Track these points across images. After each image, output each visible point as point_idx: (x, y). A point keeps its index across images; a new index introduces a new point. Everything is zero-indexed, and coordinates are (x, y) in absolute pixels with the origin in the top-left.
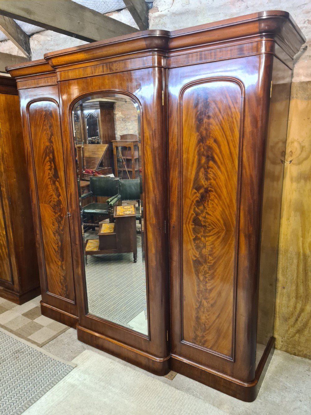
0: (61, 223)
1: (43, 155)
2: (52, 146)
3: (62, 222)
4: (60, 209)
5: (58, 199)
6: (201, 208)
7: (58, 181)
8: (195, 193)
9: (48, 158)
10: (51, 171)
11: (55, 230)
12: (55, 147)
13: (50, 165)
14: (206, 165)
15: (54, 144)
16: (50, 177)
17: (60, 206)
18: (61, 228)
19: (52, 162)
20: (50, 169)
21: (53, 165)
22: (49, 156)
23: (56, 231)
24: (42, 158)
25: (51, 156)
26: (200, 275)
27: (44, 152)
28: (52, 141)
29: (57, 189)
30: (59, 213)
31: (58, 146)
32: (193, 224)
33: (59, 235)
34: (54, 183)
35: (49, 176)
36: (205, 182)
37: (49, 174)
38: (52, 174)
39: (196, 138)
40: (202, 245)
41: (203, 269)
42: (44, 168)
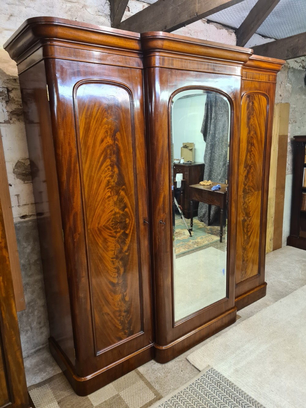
0: (125, 243)
1: (100, 158)
2: (117, 145)
3: (127, 240)
4: (126, 224)
5: (121, 212)
6: (247, 180)
7: (123, 190)
8: (245, 170)
9: (108, 160)
10: (112, 178)
11: (115, 256)
12: (120, 145)
13: (112, 171)
14: (250, 150)
15: (120, 142)
16: (110, 186)
17: (125, 221)
18: (126, 248)
19: (115, 166)
20: (112, 176)
21: (116, 170)
22: (110, 158)
23: (117, 258)
24: (98, 162)
25: (114, 158)
26: (245, 229)
27: (102, 154)
28: (116, 138)
29: (121, 200)
30: (122, 231)
31: (127, 144)
32: (243, 193)
33: (122, 259)
34: (118, 193)
35: (108, 186)
36: (249, 161)
37: (109, 182)
38: (114, 182)
39: (247, 131)
40: (246, 207)
41: (247, 223)
42: (101, 176)
